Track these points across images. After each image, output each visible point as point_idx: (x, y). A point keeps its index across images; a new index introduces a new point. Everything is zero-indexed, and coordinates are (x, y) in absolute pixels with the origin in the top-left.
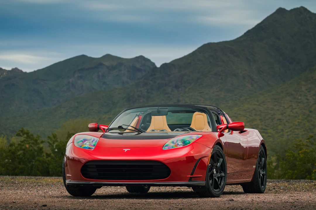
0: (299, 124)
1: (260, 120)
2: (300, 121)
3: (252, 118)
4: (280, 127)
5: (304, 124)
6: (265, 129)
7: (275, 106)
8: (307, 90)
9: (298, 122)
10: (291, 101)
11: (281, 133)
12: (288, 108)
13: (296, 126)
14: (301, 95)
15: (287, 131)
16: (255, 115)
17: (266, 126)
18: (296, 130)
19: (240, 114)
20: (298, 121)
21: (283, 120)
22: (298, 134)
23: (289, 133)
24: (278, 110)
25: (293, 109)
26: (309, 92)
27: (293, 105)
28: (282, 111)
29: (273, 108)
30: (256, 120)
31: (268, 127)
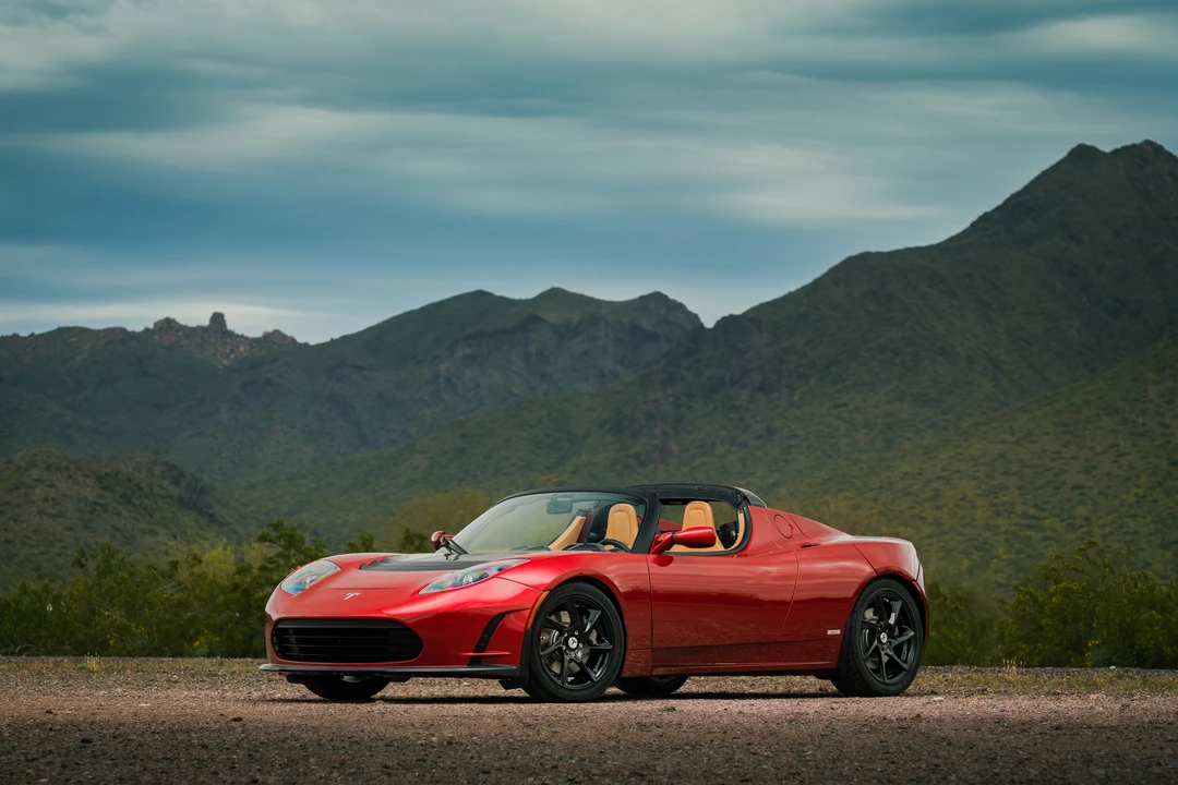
0: (1138, 502)
1: (1019, 488)
2: (1140, 491)
3: (994, 483)
4: (1081, 511)
5: (1156, 501)
6: (1034, 518)
7: (1066, 445)
8: (1162, 396)
9: (1137, 495)
10: (1113, 431)
11: (1085, 529)
12: (1105, 452)
13: (1130, 506)
14: (1143, 413)
15: (1101, 522)
16: (1005, 473)
17: (1036, 506)
18: (1128, 520)
19: (958, 472)
20: (1135, 490)
21: (1090, 488)
22: (1135, 533)
23: (1107, 530)
24: (1073, 458)
25: (1122, 455)
26: (1170, 402)
27: (1122, 443)
28: (1087, 460)
29: (1059, 453)
30: (1007, 488)
31: (1043, 510)
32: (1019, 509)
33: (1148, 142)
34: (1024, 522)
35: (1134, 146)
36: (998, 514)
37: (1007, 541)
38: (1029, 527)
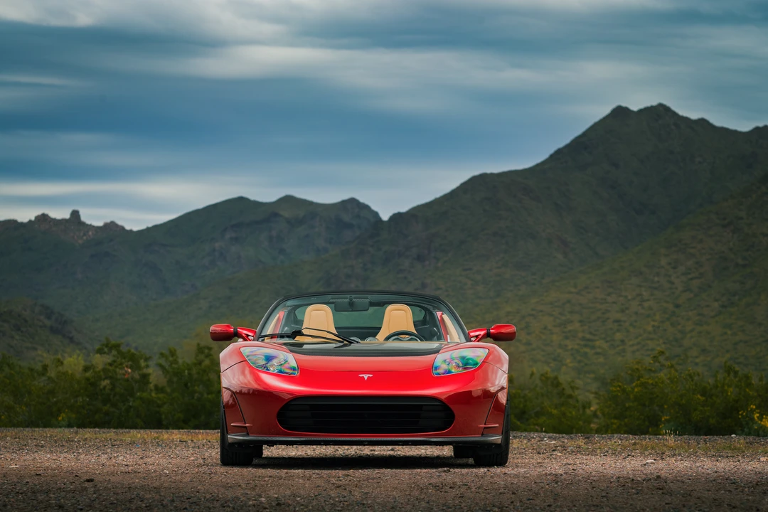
0: (654, 330)
2: (656, 324)
3: (564, 318)
4: (618, 336)
5: (665, 330)
6: (589, 340)
7: (609, 294)
8: (670, 264)
9: (653, 326)
11: (621, 348)
12: (634, 299)
13: (650, 333)
14: (658, 274)
15: (631, 343)
16: (571, 312)
17: (591, 333)
18: (649, 342)
19: (542, 311)
20: (652, 323)
21: (625, 322)
23: (635, 348)
24: (614, 303)
25: (644, 301)
26: (674, 268)
27: (644, 293)
28: (622, 304)
29: (605, 299)
30: (572, 322)
31: (594, 335)
32: (580, 335)
33: (661, 105)
34: (582, 343)
35: (652, 107)
36: (567, 338)
37: (572, 355)
38: (586, 346)
